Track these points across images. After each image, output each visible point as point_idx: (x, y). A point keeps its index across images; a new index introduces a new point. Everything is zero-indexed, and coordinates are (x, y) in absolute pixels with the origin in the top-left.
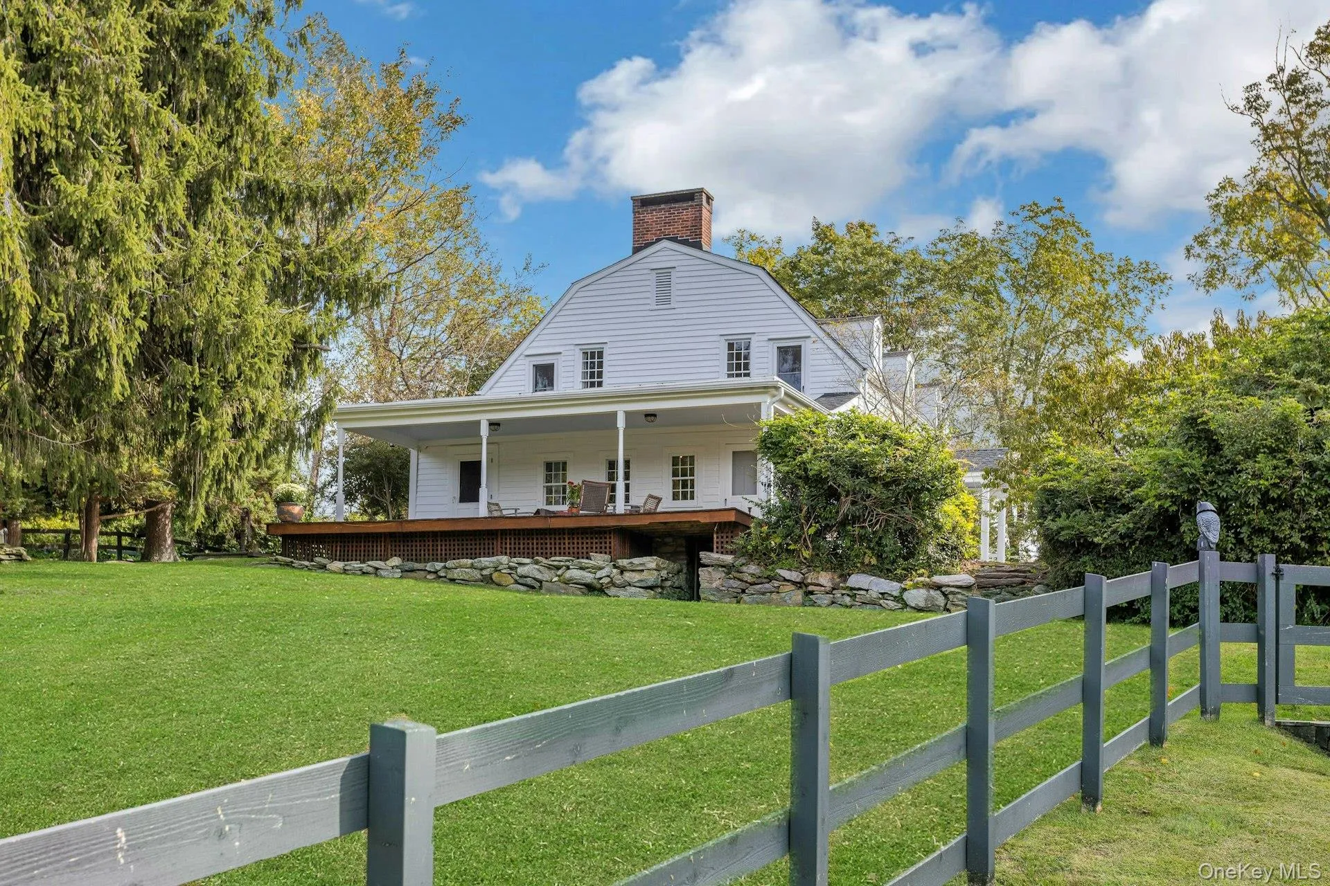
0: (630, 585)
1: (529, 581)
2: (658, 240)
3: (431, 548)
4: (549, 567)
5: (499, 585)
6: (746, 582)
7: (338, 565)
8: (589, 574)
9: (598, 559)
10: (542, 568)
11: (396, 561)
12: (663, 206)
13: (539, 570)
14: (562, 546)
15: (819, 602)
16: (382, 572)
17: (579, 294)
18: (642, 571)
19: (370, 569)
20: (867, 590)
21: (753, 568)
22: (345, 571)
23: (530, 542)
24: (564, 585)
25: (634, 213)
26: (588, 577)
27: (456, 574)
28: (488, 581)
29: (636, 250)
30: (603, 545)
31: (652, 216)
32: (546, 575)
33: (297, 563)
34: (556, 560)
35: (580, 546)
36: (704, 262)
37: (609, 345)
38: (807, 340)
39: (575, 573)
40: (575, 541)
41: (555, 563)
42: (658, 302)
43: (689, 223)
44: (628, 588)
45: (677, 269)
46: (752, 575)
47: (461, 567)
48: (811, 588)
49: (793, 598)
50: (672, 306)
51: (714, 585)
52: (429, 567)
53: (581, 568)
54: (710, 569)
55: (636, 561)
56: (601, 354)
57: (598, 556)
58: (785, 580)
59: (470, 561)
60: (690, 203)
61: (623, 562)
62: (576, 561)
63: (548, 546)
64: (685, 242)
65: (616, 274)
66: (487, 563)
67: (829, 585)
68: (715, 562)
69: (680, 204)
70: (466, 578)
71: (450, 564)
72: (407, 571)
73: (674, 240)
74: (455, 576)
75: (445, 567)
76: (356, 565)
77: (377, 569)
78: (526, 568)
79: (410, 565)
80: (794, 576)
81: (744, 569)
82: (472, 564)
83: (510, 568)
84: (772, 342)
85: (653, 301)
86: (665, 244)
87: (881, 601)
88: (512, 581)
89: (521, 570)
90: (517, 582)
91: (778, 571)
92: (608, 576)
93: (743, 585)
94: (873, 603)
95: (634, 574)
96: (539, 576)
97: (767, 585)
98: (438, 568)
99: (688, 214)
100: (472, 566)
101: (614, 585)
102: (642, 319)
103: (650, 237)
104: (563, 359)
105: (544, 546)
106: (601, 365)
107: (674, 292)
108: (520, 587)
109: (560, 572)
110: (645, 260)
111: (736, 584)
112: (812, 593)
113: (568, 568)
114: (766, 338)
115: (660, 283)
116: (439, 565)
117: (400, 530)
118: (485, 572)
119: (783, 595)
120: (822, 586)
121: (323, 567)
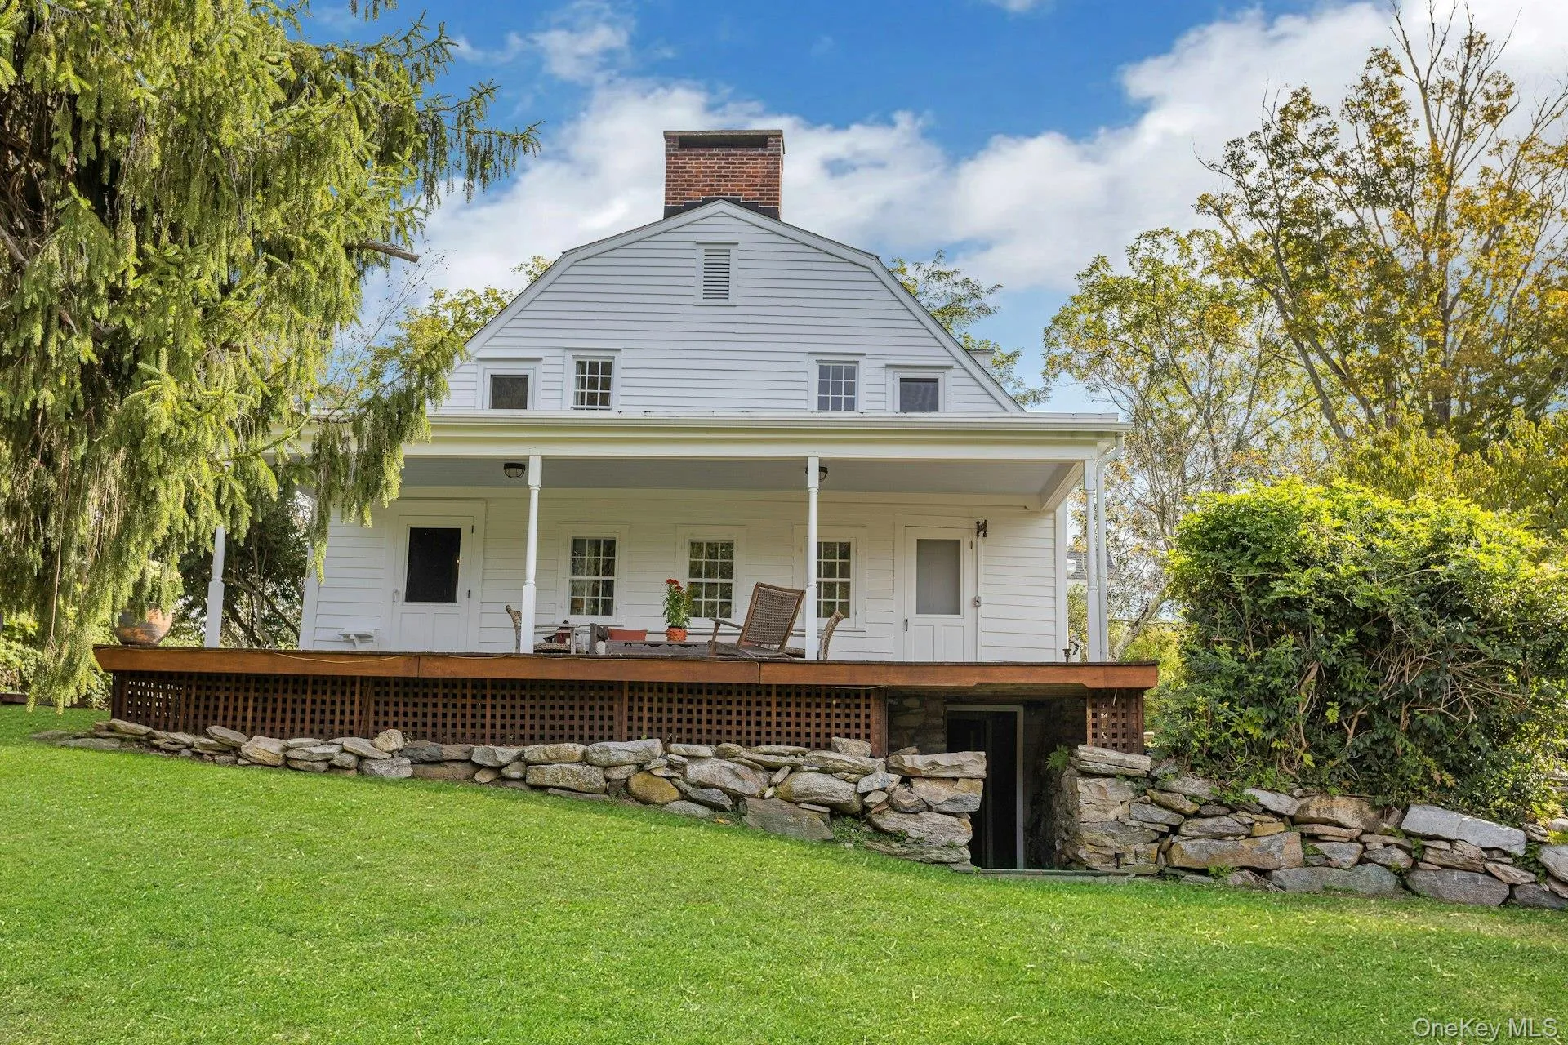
0: (929, 808)
1: (716, 796)
2: (707, 201)
3: (469, 711)
4: (755, 766)
5: (645, 802)
6: (1179, 812)
7: (265, 747)
8: (843, 785)
9: (852, 751)
10: (739, 769)
11: (393, 739)
12: (715, 151)
13: (733, 771)
14: (764, 719)
15: (1337, 858)
16: (375, 766)
17: (572, 270)
18: (956, 779)
19: (350, 760)
20: (1450, 841)
21: (1196, 785)
22: (287, 764)
23: (694, 707)
24: (790, 806)
25: (668, 155)
26: (842, 791)
27: (548, 775)
28: (619, 791)
29: (670, 212)
30: (853, 721)
31: (697, 164)
32: (752, 784)
33: (163, 737)
34: (770, 752)
35: (803, 720)
36: (787, 241)
37: (623, 353)
38: (947, 372)
39: (810, 781)
40: (793, 710)
41: (771, 759)
42: (707, 294)
43: (758, 181)
44: (925, 814)
45: (740, 246)
46: (1193, 798)
47: (560, 760)
48: (1318, 829)
49: (1286, 850)
50: (730, 302)
51: (1112, 816)
52: (479, 753)
53: (823, 771)
54: (1103, 782)
55: (944, 759)
56: (607, 368)
57: (853, 744)
58: (1266, 811)
59: (580, 748)
60: (761, 151)
61: (913, 760)
62: (813, 755)
63: (734, 717)
64: (753, 208)
65: (635, 246)
66: (623, 756)
67: (1356, 823)
68: (1113, 770)
69: (744, 151)
70: (573, 784)
71: (534, 751)
72: (424, 762)
73: (735, 201)
74: (548, 780)
75: (519, 757)
76: (309, 747)
77: (361, 758)
78: (706, 767)
79: (428, 748)
80: (1284, 803)
81: (1176, 784)
82: (585, 754)
83: (671, 766)
84: (890, 371)
85: (699, 290)
86: (721, 206)
87: (1490, 866)
88: (677, 794)
89: (694, 771)
90: (685, 796)
91: (1249, 791)
92: (884, 790)
93: (1174, 819)
94: (1469, 868)
95: (934, 786)
96: (735, 785)
97: (1226, 821)
98: (503, 760)
99: (758, 166)
100: (585, 759)
101: (894, 806)
102: (681, 318)
103: (694, 195)
104: (545, 369)
105: (725, 718)
106: (607, 384)
107: (734, 283)
108: (694, 807)
109: (778, 777)
110: (686, 229)
111: (1161, 815)
112: (1315, 838)
113: (795, 769)
114: (882, 363)
115: (710, 267)
116: (505, 754)
117: (414, 674)
118: (615, 774)
119: (1264, 841)
120: (1339, 825)
121: (233, 751)
